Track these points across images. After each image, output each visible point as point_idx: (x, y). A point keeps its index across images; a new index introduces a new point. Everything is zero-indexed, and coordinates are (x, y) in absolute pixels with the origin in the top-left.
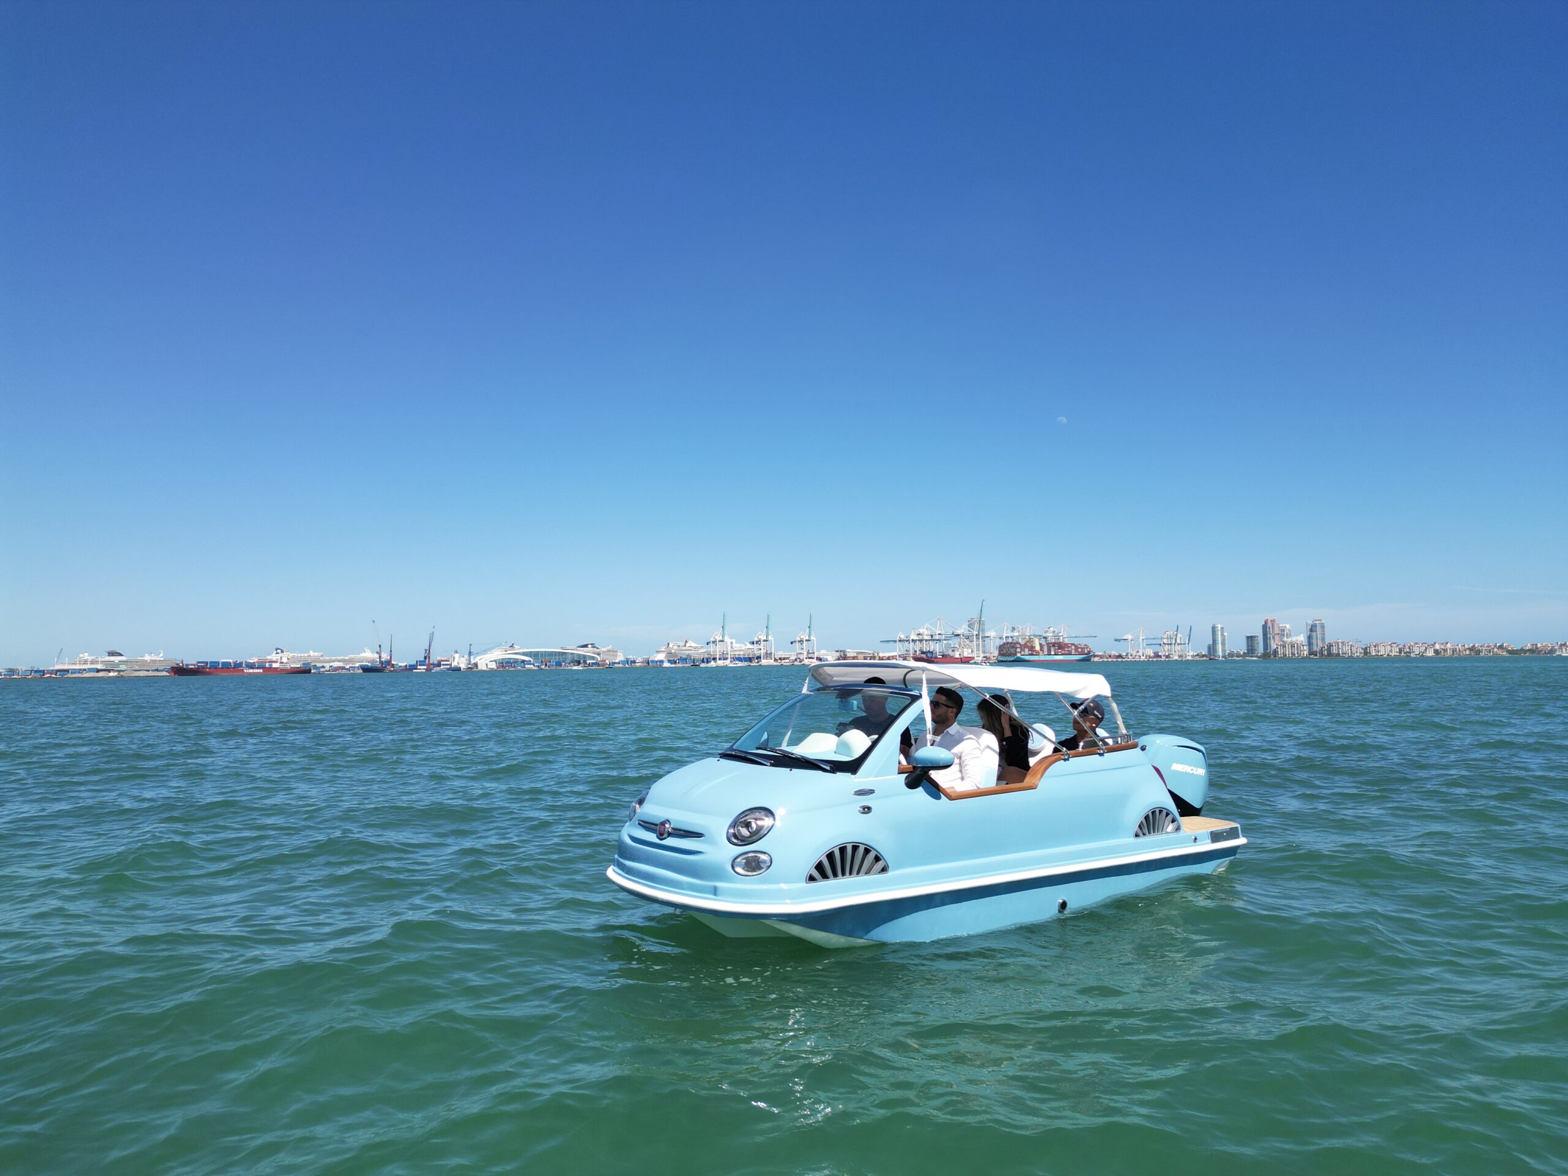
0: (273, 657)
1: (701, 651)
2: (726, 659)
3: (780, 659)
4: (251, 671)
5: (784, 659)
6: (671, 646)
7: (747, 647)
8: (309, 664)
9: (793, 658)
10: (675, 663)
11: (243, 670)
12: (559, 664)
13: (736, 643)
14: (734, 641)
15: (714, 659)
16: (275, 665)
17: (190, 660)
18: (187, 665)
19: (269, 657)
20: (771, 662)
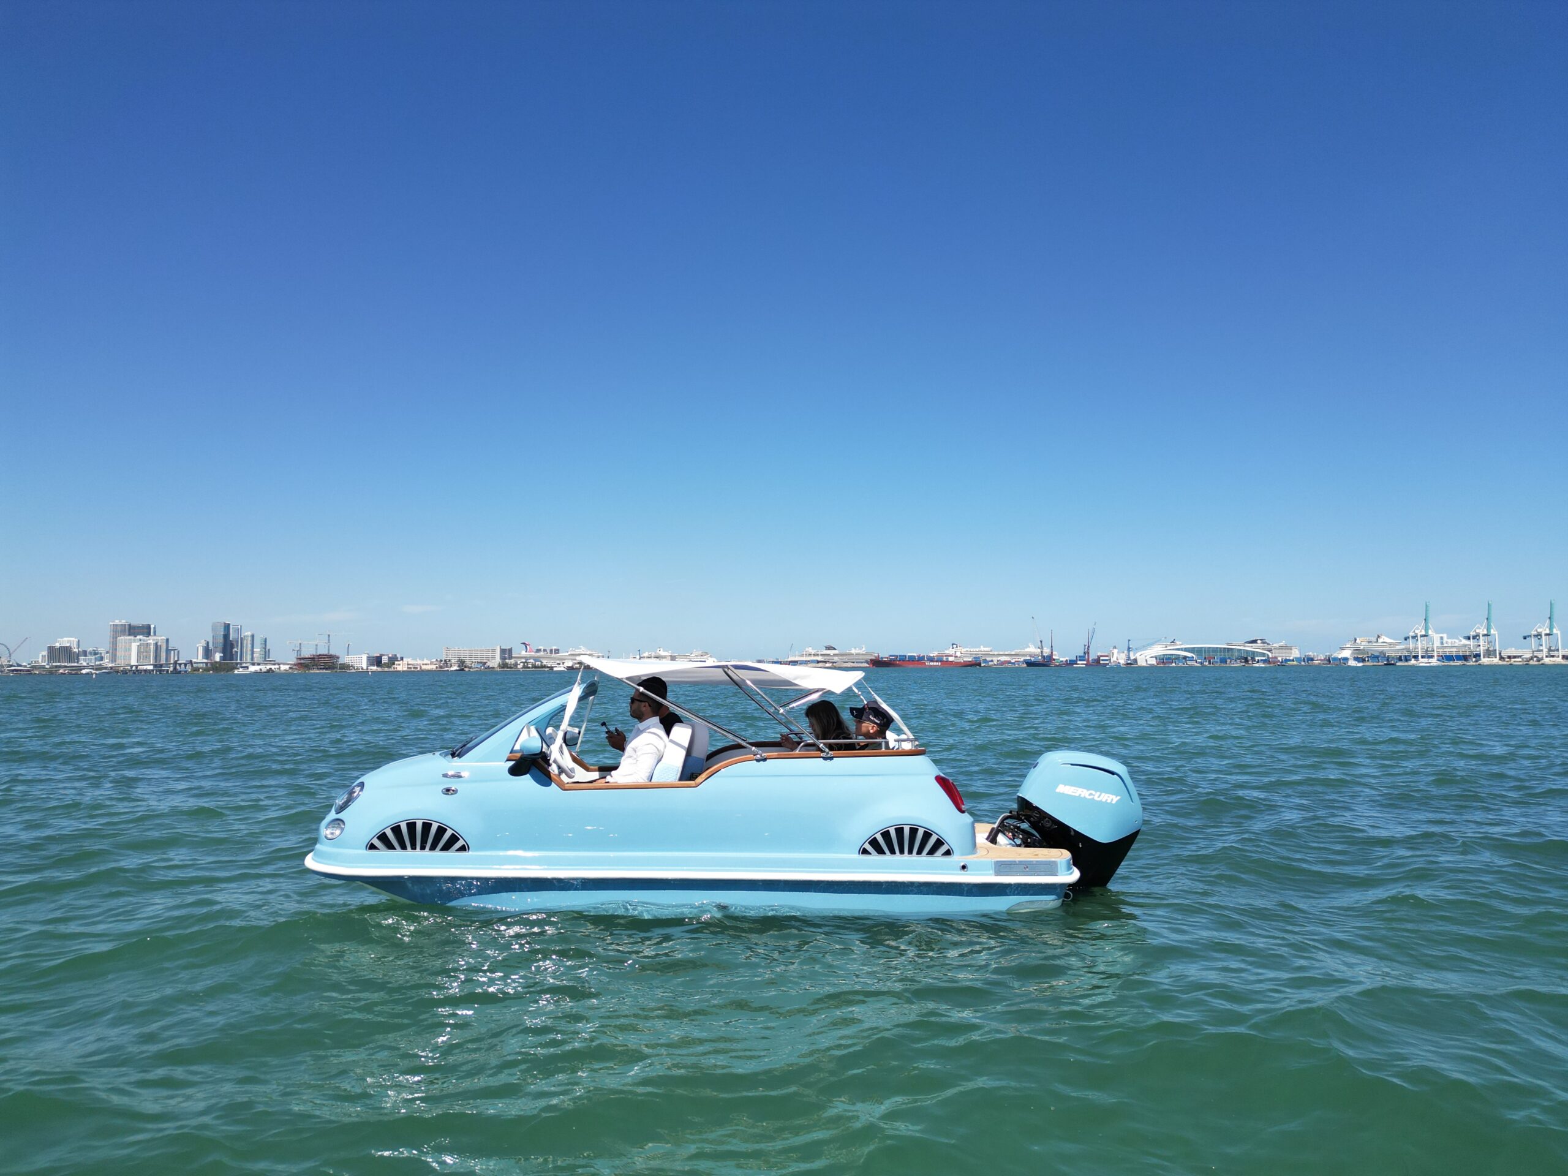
0: (950, 651)
1: (1398, 647)
2: (1432, 657)
3: (1509, 657)
4: (932, 664)
5: (1515, 657)
6: (1358, 641)
7: (1462, 643)
8: (979, 658)
9: (1528, 656)
10: (1363, 660)
11: (925, 663)
12: (1224, 661)
13: (1448, 638)
14: (1445, 636)
15: (1416, 657)
16: (951, 659)
17: (885, 654)
18: (882, 658)
19: (947, 652)
20: (1496, 660)
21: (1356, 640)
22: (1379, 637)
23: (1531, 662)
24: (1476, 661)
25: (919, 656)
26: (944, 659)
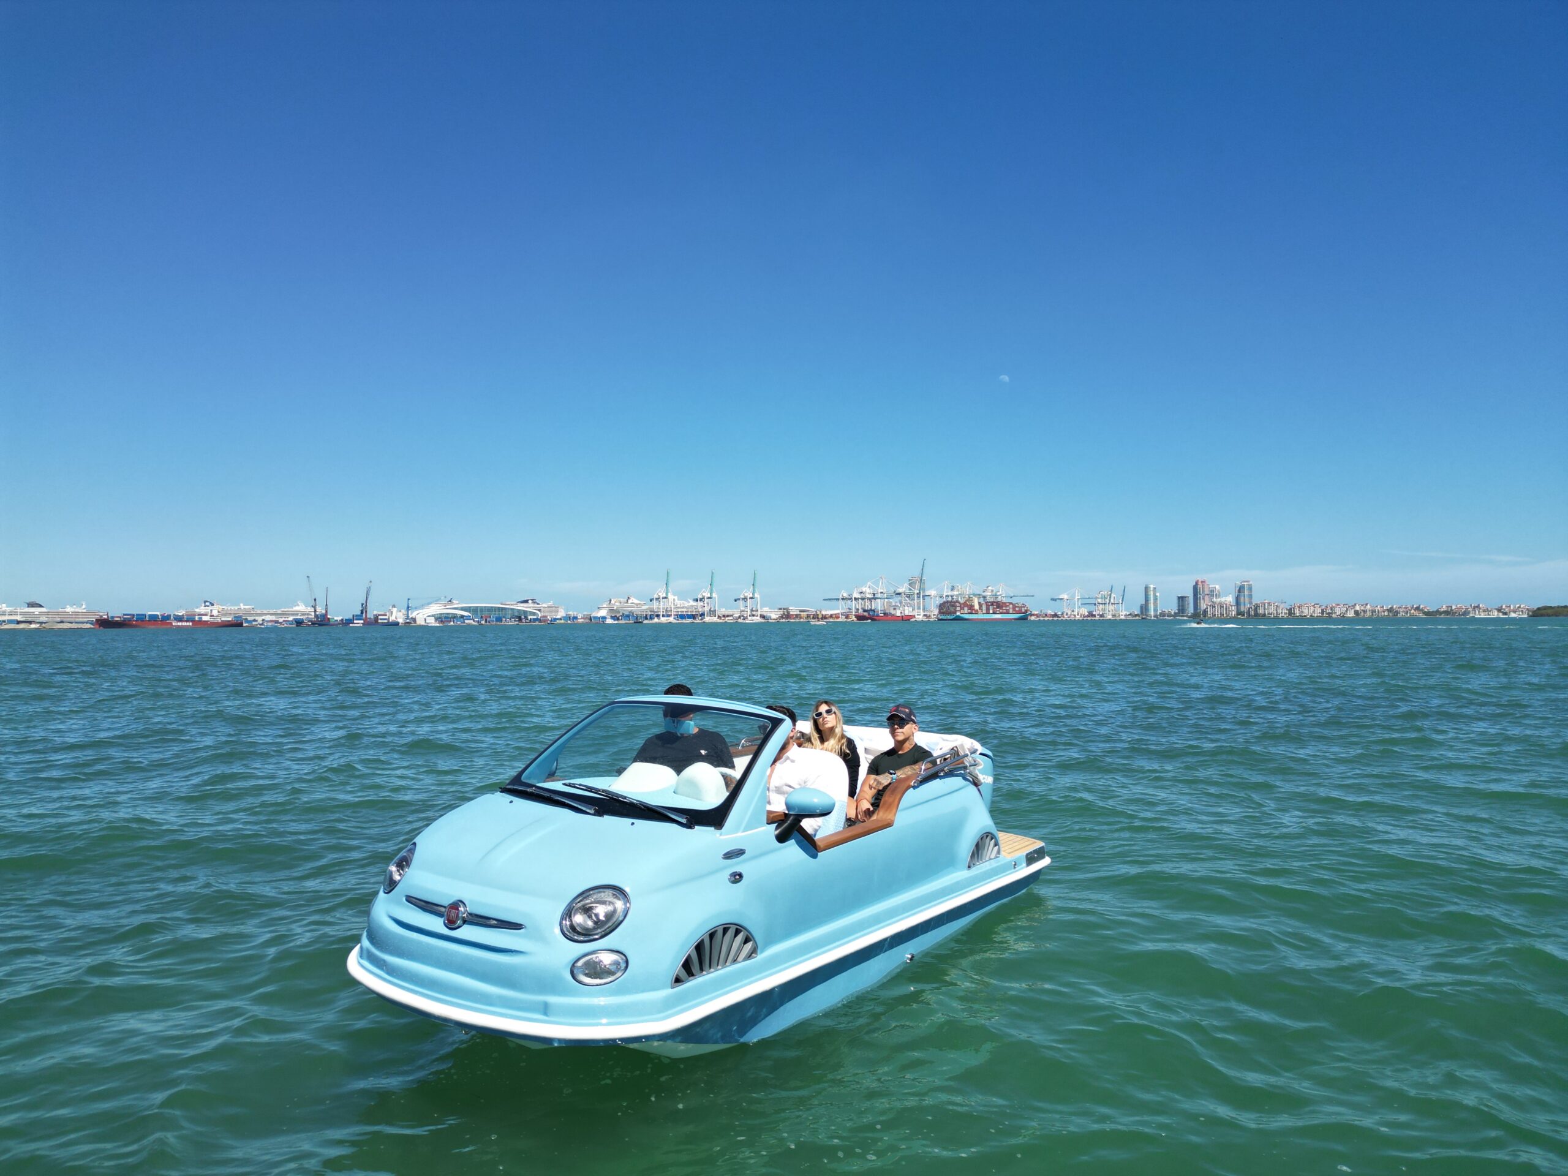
0: (202, 609)
1: (644, 607)
2: (669, 616)
3: (724, 616)
4: (180, 624)
6: (613, 602)
7: (690, 604)
8: (241, 617)
9: (737, 615)
10: (618, 619)
11: (171, 623)
12: (499, 619)
13: (678, 600)
14: (676, 598)
15: (658, 616)
16: (205, 618)
18: (113, 617)
19: (197, 610)
20: (715, 619)
21: (610, 600)
22: (629, 598)
23: (739, 620)
24: (702, 620)
25: (163, 616)
26: (197, 618)
